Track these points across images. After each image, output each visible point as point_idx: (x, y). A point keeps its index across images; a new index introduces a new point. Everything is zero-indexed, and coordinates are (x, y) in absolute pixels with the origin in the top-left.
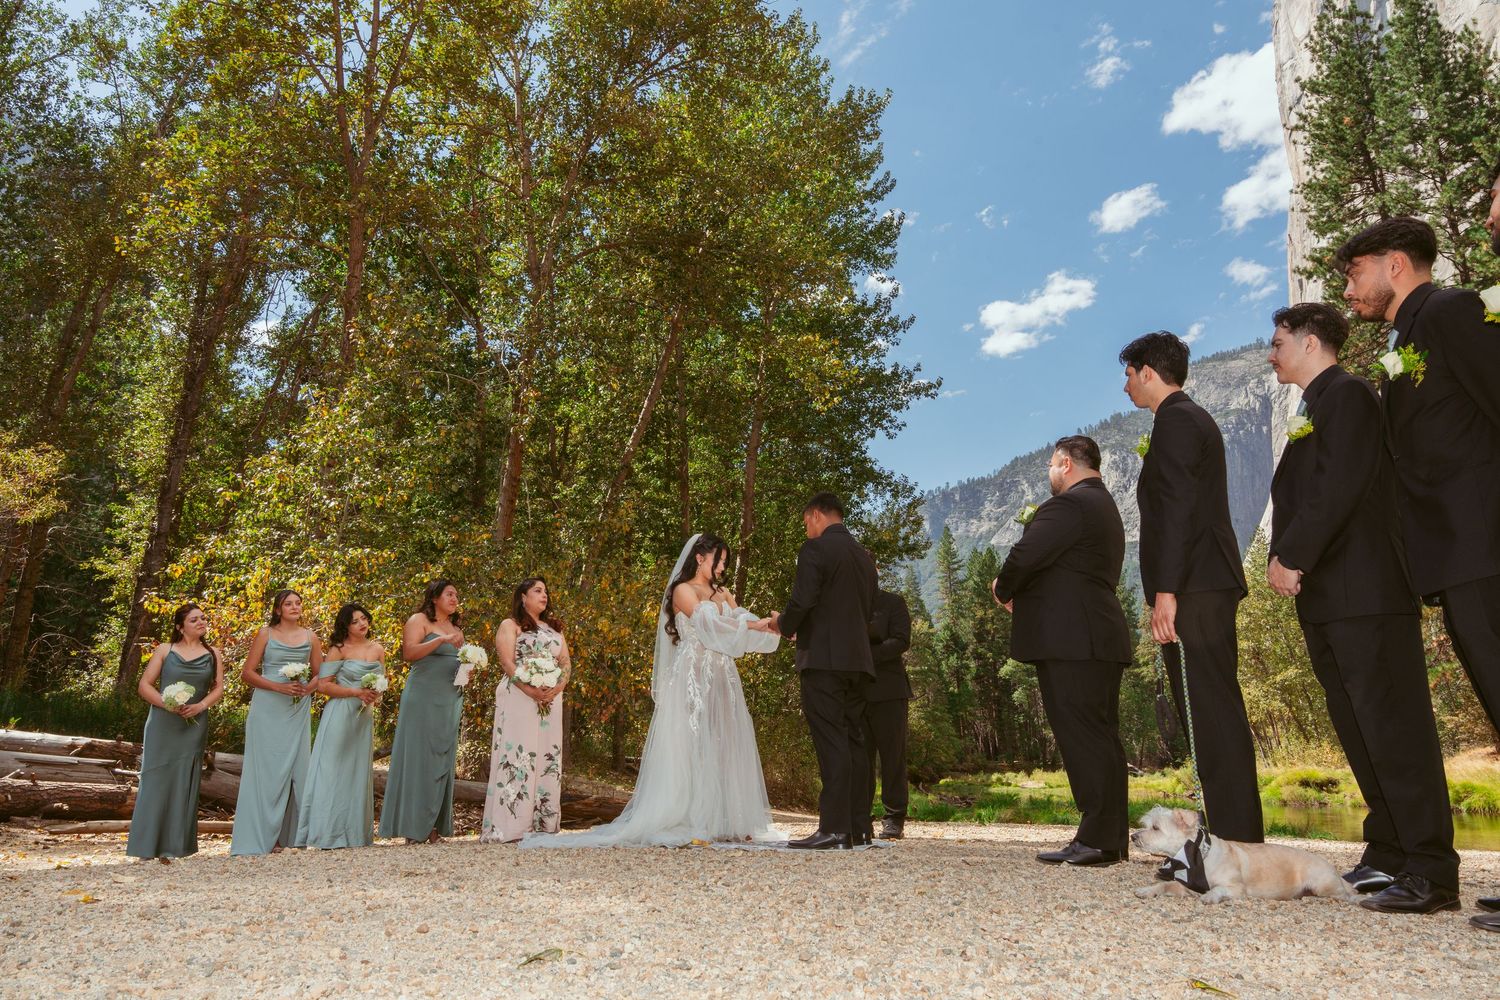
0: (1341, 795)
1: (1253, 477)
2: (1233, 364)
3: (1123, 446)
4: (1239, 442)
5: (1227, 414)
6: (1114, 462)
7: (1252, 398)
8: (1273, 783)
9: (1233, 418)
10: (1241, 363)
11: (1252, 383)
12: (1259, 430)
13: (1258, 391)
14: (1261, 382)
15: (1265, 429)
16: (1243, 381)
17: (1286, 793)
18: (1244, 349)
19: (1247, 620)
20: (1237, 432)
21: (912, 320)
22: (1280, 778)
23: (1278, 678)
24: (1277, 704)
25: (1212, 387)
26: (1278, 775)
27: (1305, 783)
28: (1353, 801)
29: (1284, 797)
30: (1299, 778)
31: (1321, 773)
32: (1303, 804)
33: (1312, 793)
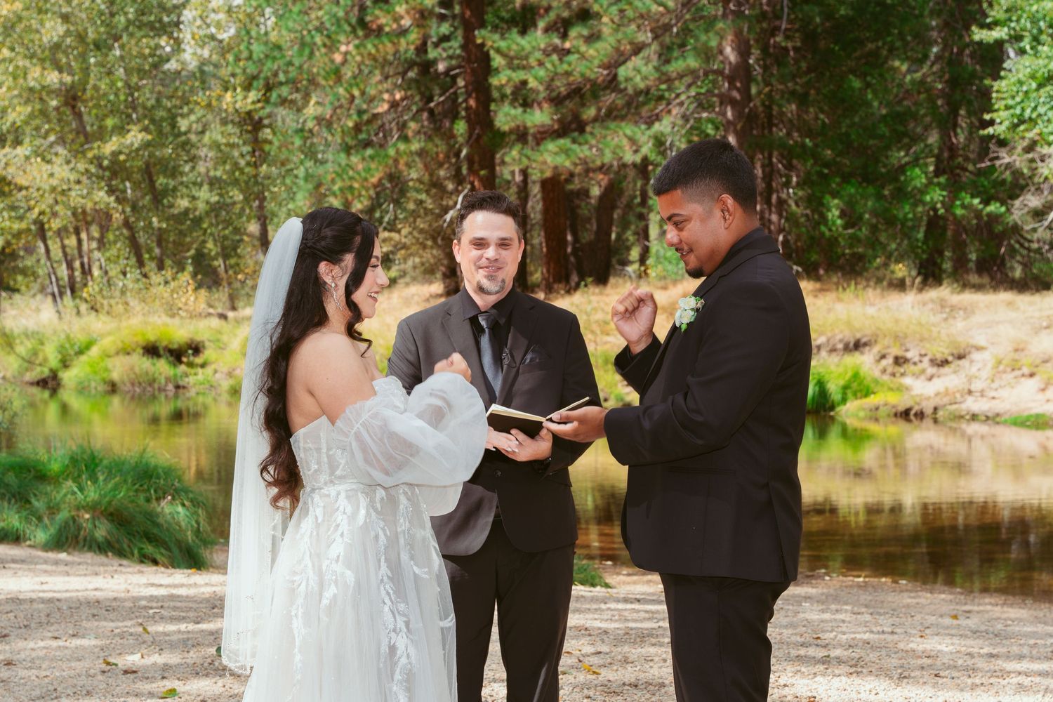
0: (209, 370)
8: (95, 351)
17: (118, 369)
19: (61, 29)
22: (107, 343)
23: (109, 147)
24: (102, 196)
26: (102, 336)
27: (152, 350)
28: (231, 382)
29: (115, 376)
30: (141, 340)
31: (179, 332)
32: (144, 391)
33: (162, 368)
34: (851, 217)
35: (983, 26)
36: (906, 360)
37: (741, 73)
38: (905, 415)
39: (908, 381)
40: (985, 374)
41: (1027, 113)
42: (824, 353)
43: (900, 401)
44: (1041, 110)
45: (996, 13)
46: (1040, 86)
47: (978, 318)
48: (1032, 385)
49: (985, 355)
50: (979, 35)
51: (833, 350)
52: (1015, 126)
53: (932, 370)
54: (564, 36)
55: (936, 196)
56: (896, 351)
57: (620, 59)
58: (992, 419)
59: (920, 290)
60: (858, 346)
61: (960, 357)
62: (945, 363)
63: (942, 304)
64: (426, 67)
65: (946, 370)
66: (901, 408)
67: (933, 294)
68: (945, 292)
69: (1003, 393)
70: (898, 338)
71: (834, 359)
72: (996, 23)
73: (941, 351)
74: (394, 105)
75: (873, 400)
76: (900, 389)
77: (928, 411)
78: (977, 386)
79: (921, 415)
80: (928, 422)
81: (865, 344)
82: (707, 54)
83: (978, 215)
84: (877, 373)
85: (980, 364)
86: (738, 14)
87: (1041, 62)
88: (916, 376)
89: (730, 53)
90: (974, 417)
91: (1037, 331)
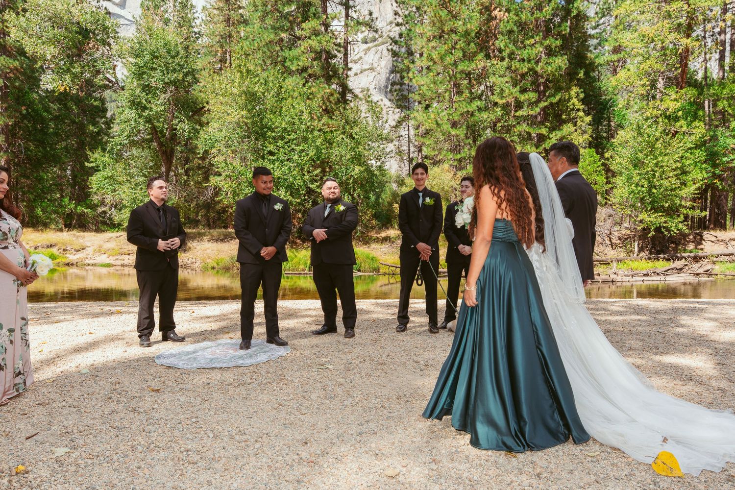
34: (44, 211)
35: (88, 162)
36: (67, 250)
38: (68, 264)
39: (68, 255)
40: (91, 254)
41: (102, 186)
42: (40, 248)
43: (67, 261)
44: (106, 185)
45: (92, 159)
46: (105, 179)
47: (86, 239)
48: (105, 256)
49: (90, 248)
50: (87, 164)
51: (43, 247)
52: (98, 189)
53: (74, 253)
55: (73, 206)
56: (63, 247)
58: (94, 265)
59: (67, 231)
60: (51, 246)
61: (83, 249)
62: (79, 250)
63: (74, 235)
65: (79, 252)
66: (66, 263)
67: (71, 233)
68: (75, 232)
69: (97, 258)
70: (65, 244)
71: (44, 250)
72: (92, 162)
73: (77, 248)
75: (58, 261)
76: (65, 257)
77: (75, 263)
78: (89, 256)
79: (73, 264)
80: (75, 266)
81: (54, 246)
83: (84, 212)
84: (58, 253)
85: (89, 251)
86: (5, 152)
87: (106, 173)
88: (70, 254)
90: (89, 265)
91: (105, 242)
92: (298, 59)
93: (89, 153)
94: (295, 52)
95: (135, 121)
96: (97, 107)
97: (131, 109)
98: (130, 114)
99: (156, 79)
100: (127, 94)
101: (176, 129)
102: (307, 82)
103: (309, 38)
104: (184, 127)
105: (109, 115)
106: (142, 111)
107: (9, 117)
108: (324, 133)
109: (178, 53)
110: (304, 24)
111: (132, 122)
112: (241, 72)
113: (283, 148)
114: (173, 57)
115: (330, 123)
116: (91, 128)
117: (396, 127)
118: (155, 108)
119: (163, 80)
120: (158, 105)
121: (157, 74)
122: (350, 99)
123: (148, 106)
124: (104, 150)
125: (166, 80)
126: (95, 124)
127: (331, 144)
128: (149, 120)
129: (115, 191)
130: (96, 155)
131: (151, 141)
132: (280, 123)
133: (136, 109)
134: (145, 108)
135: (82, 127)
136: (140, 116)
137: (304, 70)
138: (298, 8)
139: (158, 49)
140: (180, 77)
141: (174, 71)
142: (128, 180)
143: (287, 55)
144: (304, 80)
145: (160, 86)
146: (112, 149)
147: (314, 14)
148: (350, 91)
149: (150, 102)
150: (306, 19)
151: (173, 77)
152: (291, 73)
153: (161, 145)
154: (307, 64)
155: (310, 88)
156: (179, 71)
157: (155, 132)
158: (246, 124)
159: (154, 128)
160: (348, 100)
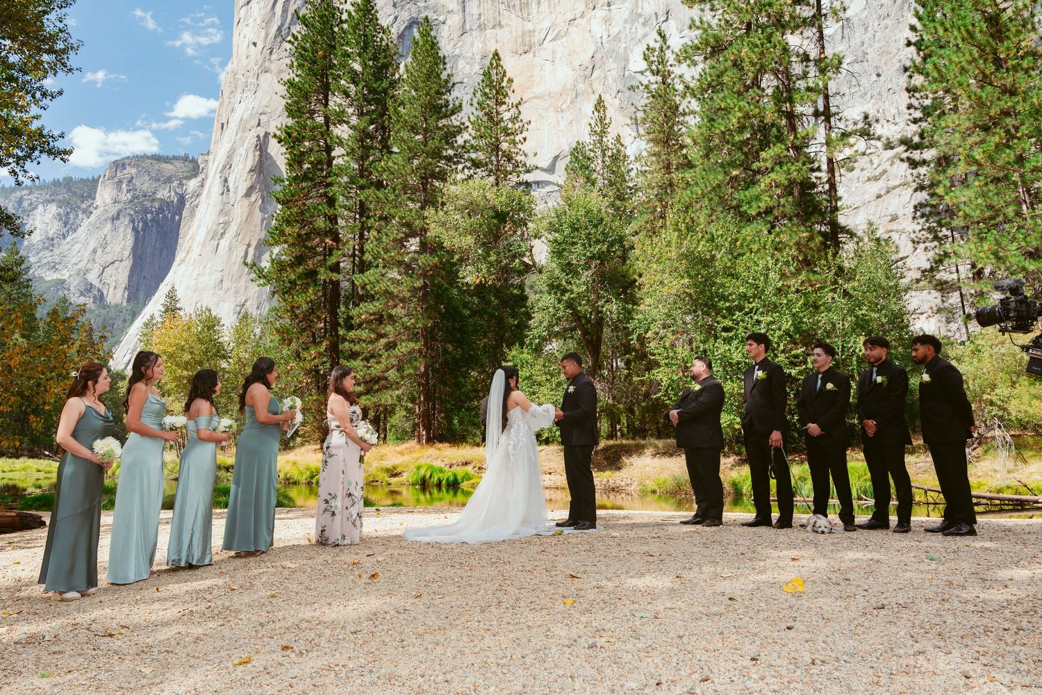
1: (162, 249)
2: (164, 165)
3: (69, 203)
4: (158, 223)
5: (153, 200)
6: (59, 214)
7: (173, 193)
9: (157, 204)
10: (170, 167)
11: (175, 183)
12: (173, 217)
13: (178, 190)
14: (181, 184)
15: (177, 217)
16: (169, 180)
18: (175, 158)
20: (157, 215)
21: (60, 93)
25: (147, 178)
34: (461, 422)
37: (426, 374)
45: (509, 357)
54: (368, 362)
56: (479, 465)
57: (387, 369)
60: (466, 463)
64: (317, 372)
71: (459, 468)
74: (307, 383)
75: (472, 481)
81: (470, 463)
82: (416, 369)
84: (473, 472)
86: (425, 357)
89: (423, 369)
92: (758, 198)
93: (506, 350)
94: (754, 191)
95: (554, 308)
96: (515, 296)
97: (550, 293)
98: (548, 300)
99: (576, 255)
100: (544, 277)
101: (601, 312)
102: (773, 227)
103: (773, 169)
104: (612, 308)
105: (529, 304)
106: (563, 294)
107: (430, 318)
108: (805, 294)
109: (602, 220)
110: (763, 155)
111: (551, 310)
112: (679, 230)
113: (743, 321)
114: (596, 226)
115: (812, 278)
116: (511, 320)
117: (932, 269)
118: (576, 289)
119: (585, 255)
120: (579, 286)
121: (579, 248)
122: (844, 240)
123: (569, 287)
124: (522, 345)
125: (588, 254)
126: (514, 316)
127: (816, 307)
128: (570, 305)
129: (534, 393)
130: (514, 353)
131: (573, 329)
132: (735, 288)
133: (555, 293)
134: (564, 291)
135: (500, 320)
136: (560, 301)
137: (769, 211)
138: (754, 133)
139: (578, 220)
140: (605, 248)
141: (598, 242)
142: (547, 380)
143: (742, 197)
144: (769, 226)
145: (582, 263)
146: (531, 344)
147: (777, 137)
148: (844, 230)
149: (570, 283)
150: (765, 144)
151: (596, 249)
152: (749, 220)
153: (585, 333)
154: (771, 204)
155: (778, 235)
156: (604, 241)
157: (577, 316)
158: (690, 295)
159: (576, 314)
160: (841, 242)
